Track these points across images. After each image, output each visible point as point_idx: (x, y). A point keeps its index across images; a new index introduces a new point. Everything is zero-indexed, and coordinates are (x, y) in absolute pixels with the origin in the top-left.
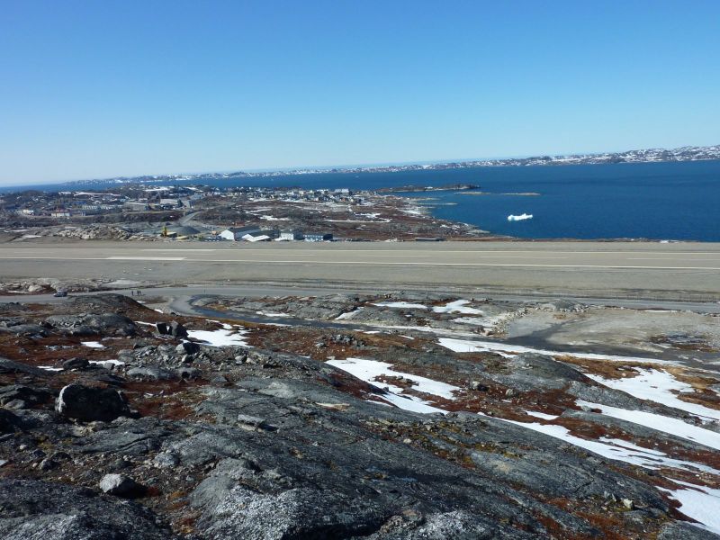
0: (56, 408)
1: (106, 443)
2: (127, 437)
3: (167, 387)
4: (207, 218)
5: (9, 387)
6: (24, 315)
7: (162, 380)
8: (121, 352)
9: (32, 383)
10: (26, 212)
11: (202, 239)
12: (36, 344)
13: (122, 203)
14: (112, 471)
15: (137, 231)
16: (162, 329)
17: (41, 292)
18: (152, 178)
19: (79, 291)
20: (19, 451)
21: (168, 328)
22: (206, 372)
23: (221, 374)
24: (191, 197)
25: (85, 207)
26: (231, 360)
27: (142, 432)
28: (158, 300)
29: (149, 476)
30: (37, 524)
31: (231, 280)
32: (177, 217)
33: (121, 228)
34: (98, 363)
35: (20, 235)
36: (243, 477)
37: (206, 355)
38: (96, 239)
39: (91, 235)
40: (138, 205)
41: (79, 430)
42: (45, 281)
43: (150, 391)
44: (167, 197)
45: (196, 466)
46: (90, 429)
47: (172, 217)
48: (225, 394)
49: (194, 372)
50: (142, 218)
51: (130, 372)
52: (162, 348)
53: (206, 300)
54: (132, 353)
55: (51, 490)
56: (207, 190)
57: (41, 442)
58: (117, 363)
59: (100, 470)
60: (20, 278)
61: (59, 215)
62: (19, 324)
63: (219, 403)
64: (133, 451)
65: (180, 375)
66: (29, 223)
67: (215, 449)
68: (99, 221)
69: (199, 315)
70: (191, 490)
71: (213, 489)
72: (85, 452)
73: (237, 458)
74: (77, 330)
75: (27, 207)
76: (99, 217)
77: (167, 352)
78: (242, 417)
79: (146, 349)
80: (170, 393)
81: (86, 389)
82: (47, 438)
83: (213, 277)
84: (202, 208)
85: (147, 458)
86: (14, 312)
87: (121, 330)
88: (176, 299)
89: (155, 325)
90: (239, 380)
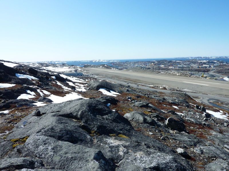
0: (165, 123)
1: (179, 138)
2: (186, 138)
3: (198, 126)
4: (219, 72)
5: (154, 114)
6: (158, 95)
7: (196, 124)
8: (184, 111)
9: (159, 114)
10: (162, 66)
11: (216, 79)
12: (160, 103)
13: (190, 65)
14: (181, 147)
15: (194, 74)
16: (197, 107)
17: (163, 89)
18: (201, 58)
19: (173, 90)
20: (156, 132)
21: (200, 107)
22: (212, 126)
23: (218, 128)
24: (214, 65)
25: (179, 66)
26: (222, 124)
27: (190, 139)
28: (197, 98)
29: (192, 153)
30: (162, 154)
31: (225, 95)
32: (208, 71)
33: (188, 73)
34: (177, 113)
35: (160, 72)
36: (227, 168)
37: (213, 119)
38: (180, 76)
39: (179, 74)
40: (195, 66)
41: (171, 131)
42: (164, 86)
43: (192, 126)
44: (205, 64)
45: (209, 157)
46: (174, 132)
47: (206, 71)
48: (220, 136)
49: (208, 124)
50: (196, 70)
51: (186, 118)
52: (197, 113)
53: (214, 100)
54: (187, 113)
55: (164, 146)
56: (220, 62)
57: (161, 131)
58: (183, 115)
59: (177, 146)
60: (158, 84)
61: (171, 67)
62: (157, 97)
63: (217, 138)
64: (187, 144)
65: (203, 124)
66: (163, 69)
67: (216, 153)
68: (182, 70)
69: (211, 105)
70: (206, 164)
71: (215, 167)
72: (173, 139)
73: (225, 160)
74: (172, 102)
75: (163, 65)
76: (182, 69)
77: (199, 115)
78: (226, 146)
79: (192, 112)
80: (199, 129)
81: (175, 120)
82: (163, 131)
83: (218, 93)
84: (218, 68)
85: (192, 148)
86: (156, 93)
87: (184, 105)
88: (203, 98)
89: (195, 106)
90: (225, 132)
